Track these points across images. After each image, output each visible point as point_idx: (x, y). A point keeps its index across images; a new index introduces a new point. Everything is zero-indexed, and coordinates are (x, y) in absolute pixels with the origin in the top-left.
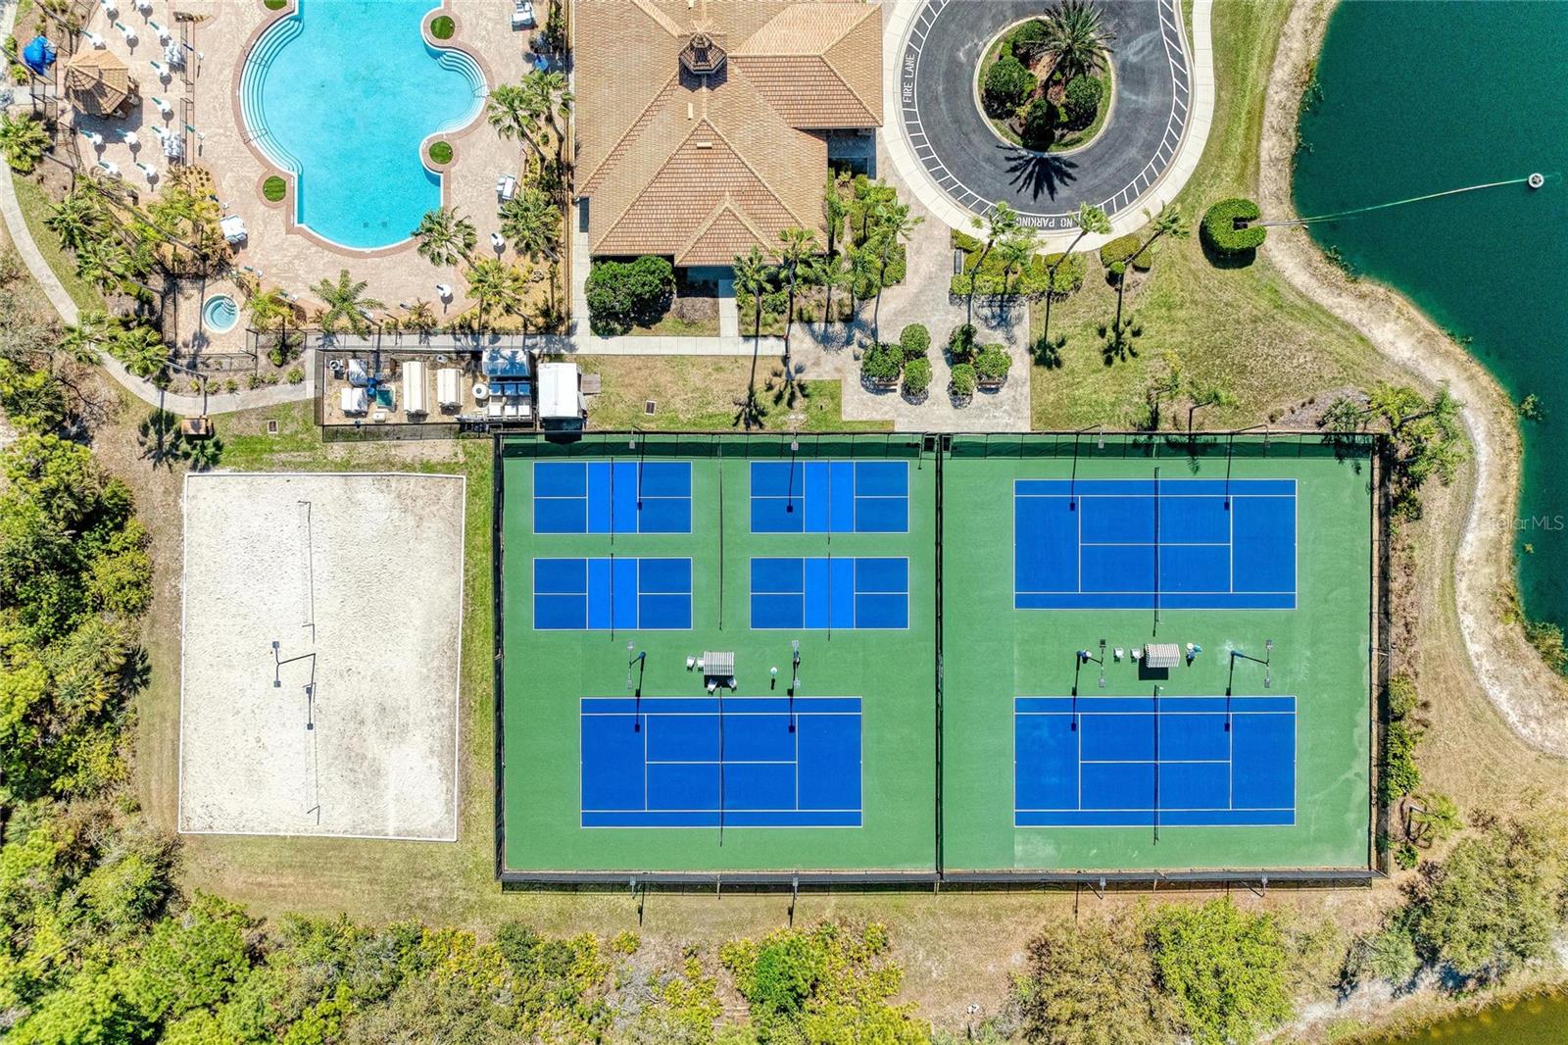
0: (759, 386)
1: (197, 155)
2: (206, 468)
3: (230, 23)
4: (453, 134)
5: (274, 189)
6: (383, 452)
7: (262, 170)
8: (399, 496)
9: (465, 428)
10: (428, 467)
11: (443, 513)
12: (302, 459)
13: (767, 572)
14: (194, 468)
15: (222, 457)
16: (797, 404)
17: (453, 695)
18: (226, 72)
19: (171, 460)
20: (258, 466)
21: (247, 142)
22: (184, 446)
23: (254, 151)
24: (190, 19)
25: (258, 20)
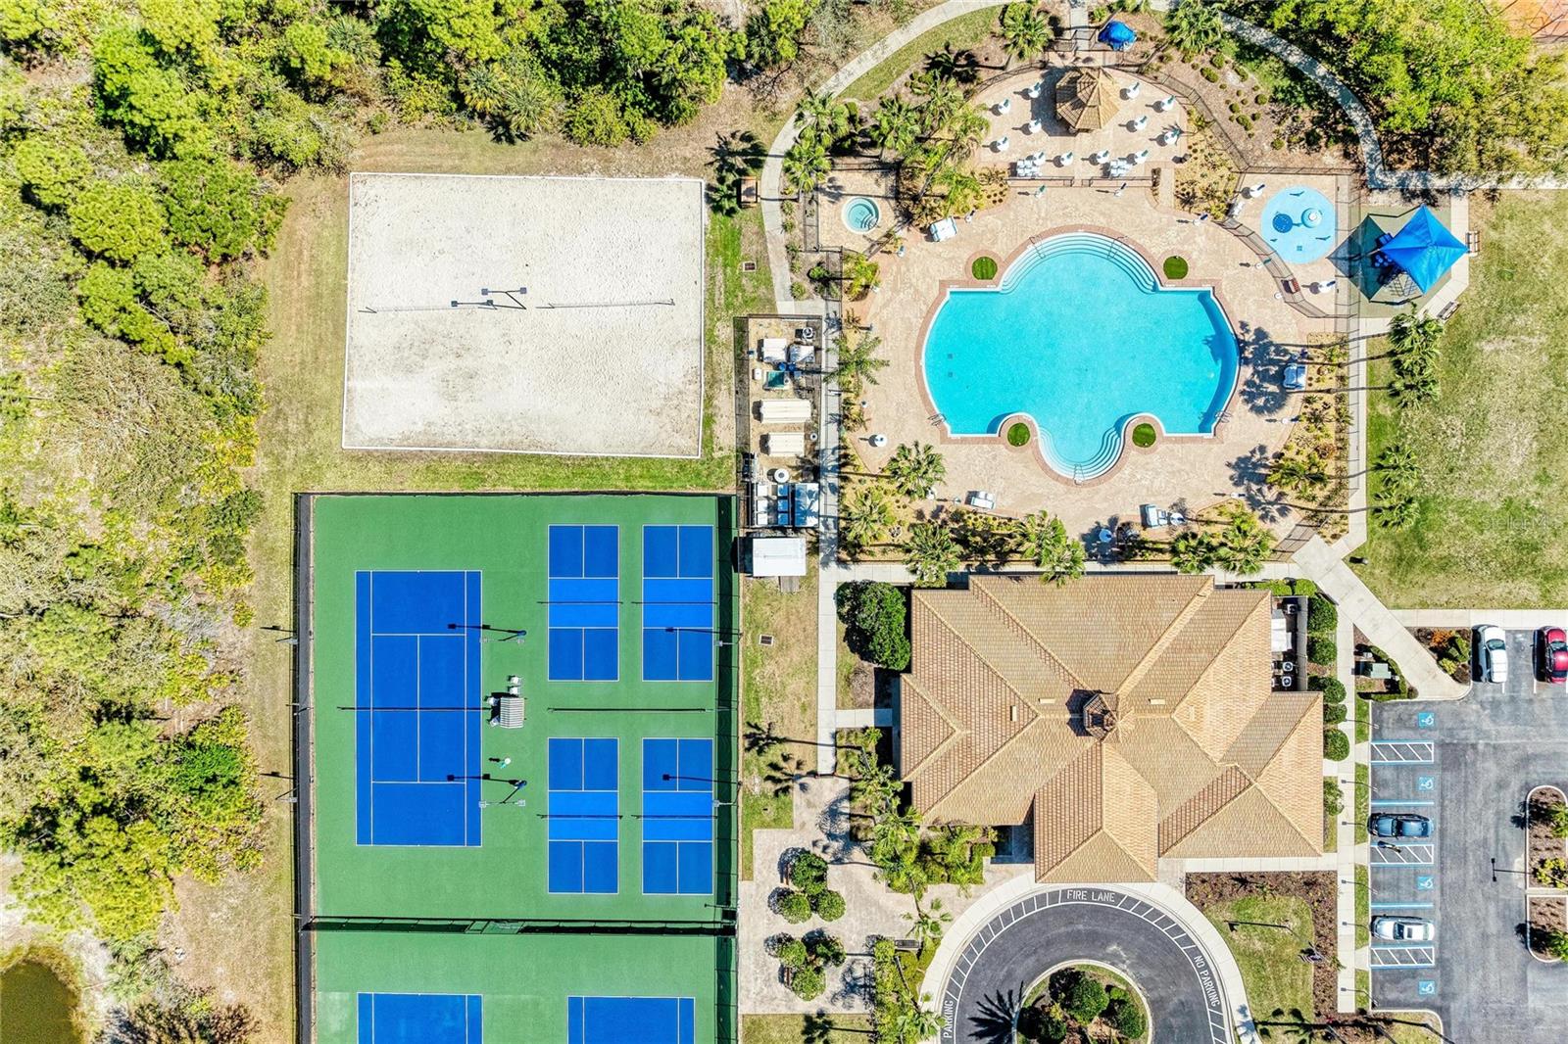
0: (787, 748)
1: (1019, 190)
2: (709, 199)
3: (1150, 222)
4: (1037, 447)
5: (985, 268)
6: (724, 377)
7: (1003, 256)
8: (680, 393)
9: (745, 458)
10: (708, 421)
11: (664, 435)
12: (716, 297)
13: (604, 754)
14: (710, 188)
15: (720, 216)
16: (770, 786)
17: (485, 445)
18: (1102, 219)
19: (717, 165)
20: (711, 251)
21: (1032, 240)
22: (731, 178)
23: (1024, 246)
24: (1155, 184)
25: (1153, 250)
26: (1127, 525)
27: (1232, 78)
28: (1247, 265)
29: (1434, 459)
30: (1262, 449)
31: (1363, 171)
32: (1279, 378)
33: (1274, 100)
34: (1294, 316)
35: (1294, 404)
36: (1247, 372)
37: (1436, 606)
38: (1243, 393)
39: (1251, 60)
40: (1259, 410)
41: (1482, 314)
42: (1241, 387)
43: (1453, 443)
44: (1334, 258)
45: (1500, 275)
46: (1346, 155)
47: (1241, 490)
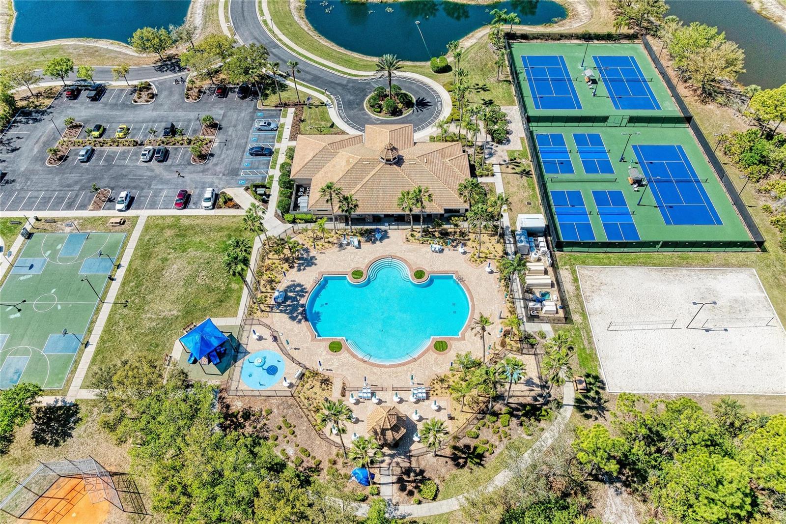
0: (513, 171)
1: (423, 387)
2: (602, 382)
3: (348, 369)
4: (410, 270)
5: (441, 346)
6: (572, 298)
7: (431, 352)
8: (593, 292)
9: (553, 265)
10: (576, 280)
11: (596, 275)
12: (585, 334)
14: (603, 389)
15: (594, 374)
16: (519, 161)
18: (375, 371)
19: (602, 401)
20: (594, 356)
21: (415, 360)
22: (592, 394)
23: (419, 357)
24: (344, 389)
25: (347, 355)
26: (367, 241)
27: (290, 451)
28: (295, 349)
29: (215, 267)
30: (299, 270)
31: (220, 398)
32: (286, 298)
33: (266, 438)
34: (274, 325)
35: (281, 287)
36: (303, 301)
37: (229, 216)
38: (306, 292)
39: (276, 464)
40: (299, 285)
41: (173, 327)
42: (307, 295)
43: (204, 273)
44: (246, 353)
45: (157, 346)
46: (228, 407)
47: (311, 254)
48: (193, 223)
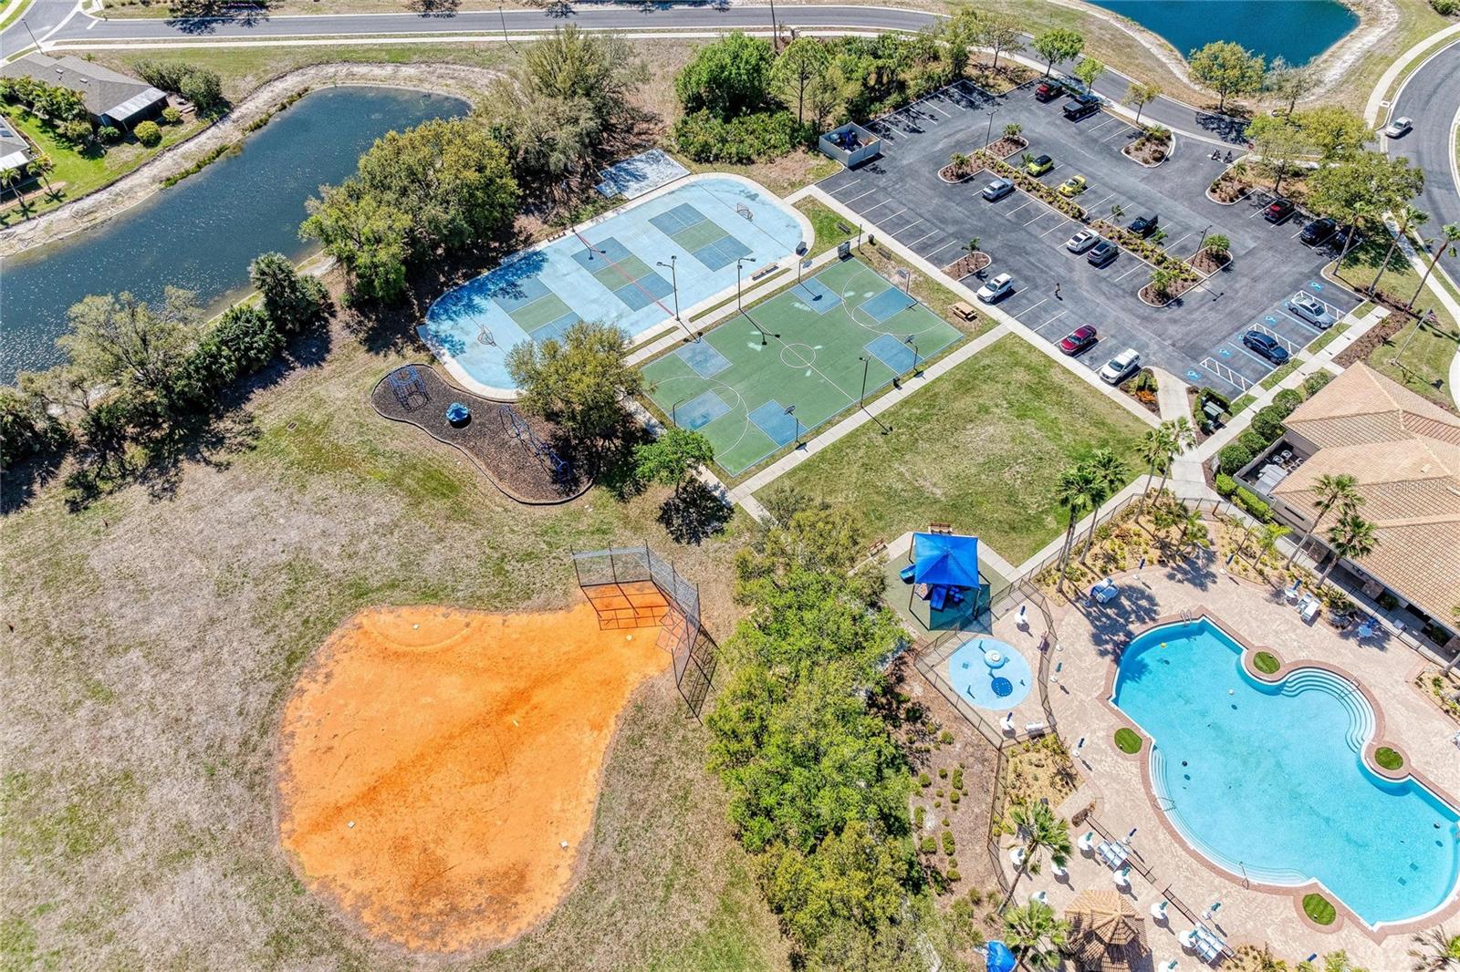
1: (1223, 939)
3: (1118, 792)
4: (1376, 736)
5: (1318, 910)
7: (1289, 901)
18: (1161, 837)
21: (1246, 885)
23: (1258, 888)
24: (1085, 814)
25: (1135, 770)
26: (1332, 624)
27: (930, 822)
28: (1062, 688)
29: (1046, 472)
30: (1171, 577)
31: (900, 658)
32: (1113, 602)
33: (913, 771)
34: (1060, 625)
35: (1120, 579)
36: (1135, 627)
37: (1128, 412)
38: (1153, 620)
39: (897, 819)
40: (1151, 599)
41: (920, 510)
42: (1151, 624)
43: (1023, 469)
44: (987, 629)
45: (880, 518)
46: (901, 679)
47: (1213, 569)
48: (1066, 385)
